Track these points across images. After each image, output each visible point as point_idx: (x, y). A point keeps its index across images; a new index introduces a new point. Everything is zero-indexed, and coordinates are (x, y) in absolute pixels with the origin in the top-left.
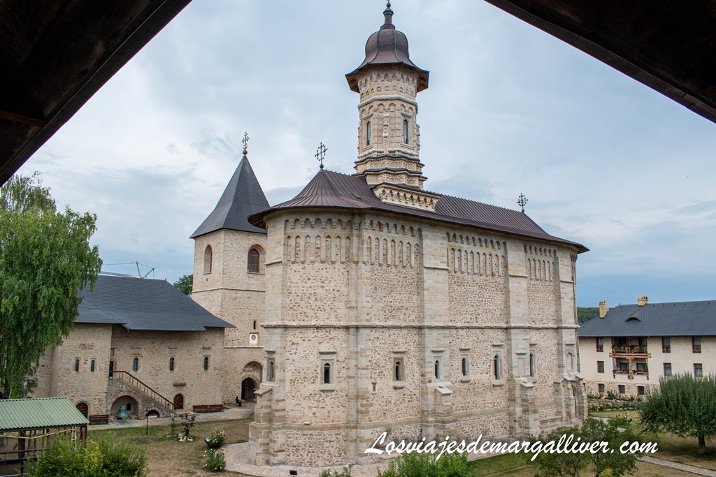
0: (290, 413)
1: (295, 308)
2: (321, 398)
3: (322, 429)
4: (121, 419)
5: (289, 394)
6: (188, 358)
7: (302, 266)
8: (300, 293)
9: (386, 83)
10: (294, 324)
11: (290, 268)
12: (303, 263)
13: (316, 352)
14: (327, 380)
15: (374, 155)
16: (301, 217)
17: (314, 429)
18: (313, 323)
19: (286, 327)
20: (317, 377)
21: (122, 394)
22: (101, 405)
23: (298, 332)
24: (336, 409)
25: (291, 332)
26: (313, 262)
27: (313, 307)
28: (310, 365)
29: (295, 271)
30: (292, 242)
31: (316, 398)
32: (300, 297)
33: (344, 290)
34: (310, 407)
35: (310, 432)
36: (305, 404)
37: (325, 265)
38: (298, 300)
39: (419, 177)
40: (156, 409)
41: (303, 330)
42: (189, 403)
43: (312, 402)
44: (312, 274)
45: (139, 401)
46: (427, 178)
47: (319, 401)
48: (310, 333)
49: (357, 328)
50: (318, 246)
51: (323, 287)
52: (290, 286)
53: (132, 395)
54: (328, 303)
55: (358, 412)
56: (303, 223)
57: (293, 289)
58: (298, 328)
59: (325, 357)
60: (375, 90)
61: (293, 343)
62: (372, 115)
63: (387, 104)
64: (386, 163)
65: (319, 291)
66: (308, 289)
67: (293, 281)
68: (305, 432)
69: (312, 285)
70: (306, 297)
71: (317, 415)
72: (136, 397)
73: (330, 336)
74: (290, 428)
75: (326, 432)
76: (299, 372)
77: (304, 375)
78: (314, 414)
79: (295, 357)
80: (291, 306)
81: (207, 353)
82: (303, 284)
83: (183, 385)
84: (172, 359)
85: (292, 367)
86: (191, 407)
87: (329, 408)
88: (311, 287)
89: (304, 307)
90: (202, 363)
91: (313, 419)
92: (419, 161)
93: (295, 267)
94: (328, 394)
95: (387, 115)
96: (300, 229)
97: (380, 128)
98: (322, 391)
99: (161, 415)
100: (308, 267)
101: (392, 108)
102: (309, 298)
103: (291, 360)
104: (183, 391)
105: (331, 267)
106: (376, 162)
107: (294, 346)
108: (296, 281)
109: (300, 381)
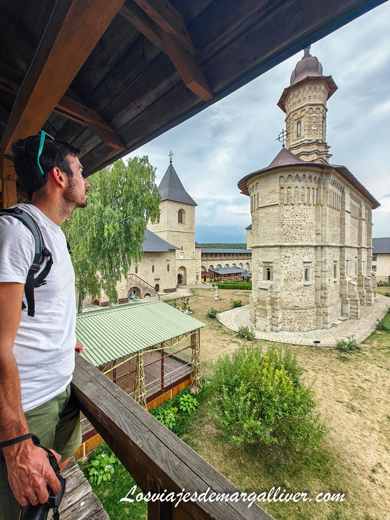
0: (284, 300)
1: (287, 234)
2: (304, 290)
3: (306, 309)
4: (132, 299)
5: (283, 288)
6: (160, 265)
7: (292, 207)
8: (290, 224)
9: (315, 93)
10: (287, 244)
11: (282, 208)
12: (292, 205)
13: (301, 262)
14: (306, 279)
15: (306, 142)
16: (293, 174)
17: (302, 309)
18: (300, 243)
19: (281, 247)
20: (302, 277)
21: (133, 286)
22: (124, 293)
23: (289, 249)
24: (311, 296)
25: (285, 249)
26: (299, 204)
27: (299, 234)
28: (298, 270)
29: (287, 210)
30: (285, 191)
31: (302, 290)
32: (290, 227)
33: (314, 223)
34: (298, 296)
35: (299, 311)
36: (295, 294)
37: (306, 206)
38: (289, 229)
39: (326, 154)
40: (149, 293)
41: (293, 248)
42: (161, 288)
43: (299, 293)
44: (299, 212)
45: (141, 289)
46: (332, 155)
47: (303, 292)
48: (298, 250)
49: (322, 247)
50: (303, 194)
51: (305, 221)
52: (283, 220)
53: (137, 286)
54: (307, 231)
55: (321, 297)
56: (294, 178)
57: (286, 222)
58: (290, 247)
59: (306, 265)
60: (307, 98)
61: (286, 257)
62: (304, 116)
63: (314, 108)
64: (315, 147)
65: (303, 223)
66: (297, 222)
67: (285, 217)
68: (296, 311)
69: (299, 219)
70: (295, 227)
71: (302, 300)
72: (139, 287)
73: (308, 252)
74: (285, 309)
75: (308, 311)
76: (290, 275)
77: (294, 276)
78: (300, 300)
79: (288, 265)
80: (284, 233)
81: (168, 263)
82: (293, 219)
83: (159, 279)
84: (153, 266)
85: (286, 272)
86: (163, 290)
87: (308, 296)
88: (298, 221)
89: (294, 233)
90: (166, 268)
91: (300, 303)
92: (326, 144)
93: (286, 208)
94: (308, 287)
95: (315, 115)
96: (291, 182)
97: (310, 124)
98: (305, 286)
99: (151, 296)
100: (296, 208)
101: (318, 111)
102: (297, 228)
103: (284, 268)
104: (159, 282)
105: (309, 208)
106: (307, 147)
107: (286, 259)
108: (287, 217)
109: (291, 280)
